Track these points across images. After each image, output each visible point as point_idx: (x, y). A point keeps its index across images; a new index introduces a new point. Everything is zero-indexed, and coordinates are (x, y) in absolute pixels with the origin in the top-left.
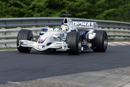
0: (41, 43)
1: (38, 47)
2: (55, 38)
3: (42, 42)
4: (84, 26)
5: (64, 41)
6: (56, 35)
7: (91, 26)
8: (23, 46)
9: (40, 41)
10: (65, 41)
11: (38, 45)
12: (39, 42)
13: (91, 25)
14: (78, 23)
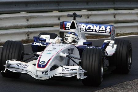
0: (42, 68)
1: (36, 73)
2: (61, 57)
3: (44, 67)
4: (96, 31)
5: (78, 63)
6: (63, 52)
7: (106, 31)
8: (11, 70)
9: (40, 64)
10: (80, 64)
11: (37, 71)
12: (39, 66)
13: (106, 29)
14: (86, 26)
